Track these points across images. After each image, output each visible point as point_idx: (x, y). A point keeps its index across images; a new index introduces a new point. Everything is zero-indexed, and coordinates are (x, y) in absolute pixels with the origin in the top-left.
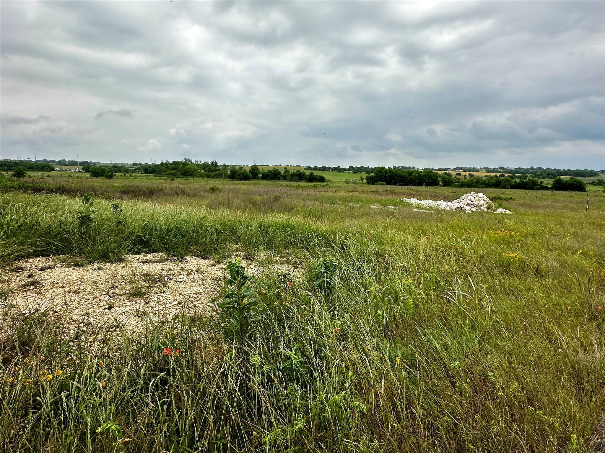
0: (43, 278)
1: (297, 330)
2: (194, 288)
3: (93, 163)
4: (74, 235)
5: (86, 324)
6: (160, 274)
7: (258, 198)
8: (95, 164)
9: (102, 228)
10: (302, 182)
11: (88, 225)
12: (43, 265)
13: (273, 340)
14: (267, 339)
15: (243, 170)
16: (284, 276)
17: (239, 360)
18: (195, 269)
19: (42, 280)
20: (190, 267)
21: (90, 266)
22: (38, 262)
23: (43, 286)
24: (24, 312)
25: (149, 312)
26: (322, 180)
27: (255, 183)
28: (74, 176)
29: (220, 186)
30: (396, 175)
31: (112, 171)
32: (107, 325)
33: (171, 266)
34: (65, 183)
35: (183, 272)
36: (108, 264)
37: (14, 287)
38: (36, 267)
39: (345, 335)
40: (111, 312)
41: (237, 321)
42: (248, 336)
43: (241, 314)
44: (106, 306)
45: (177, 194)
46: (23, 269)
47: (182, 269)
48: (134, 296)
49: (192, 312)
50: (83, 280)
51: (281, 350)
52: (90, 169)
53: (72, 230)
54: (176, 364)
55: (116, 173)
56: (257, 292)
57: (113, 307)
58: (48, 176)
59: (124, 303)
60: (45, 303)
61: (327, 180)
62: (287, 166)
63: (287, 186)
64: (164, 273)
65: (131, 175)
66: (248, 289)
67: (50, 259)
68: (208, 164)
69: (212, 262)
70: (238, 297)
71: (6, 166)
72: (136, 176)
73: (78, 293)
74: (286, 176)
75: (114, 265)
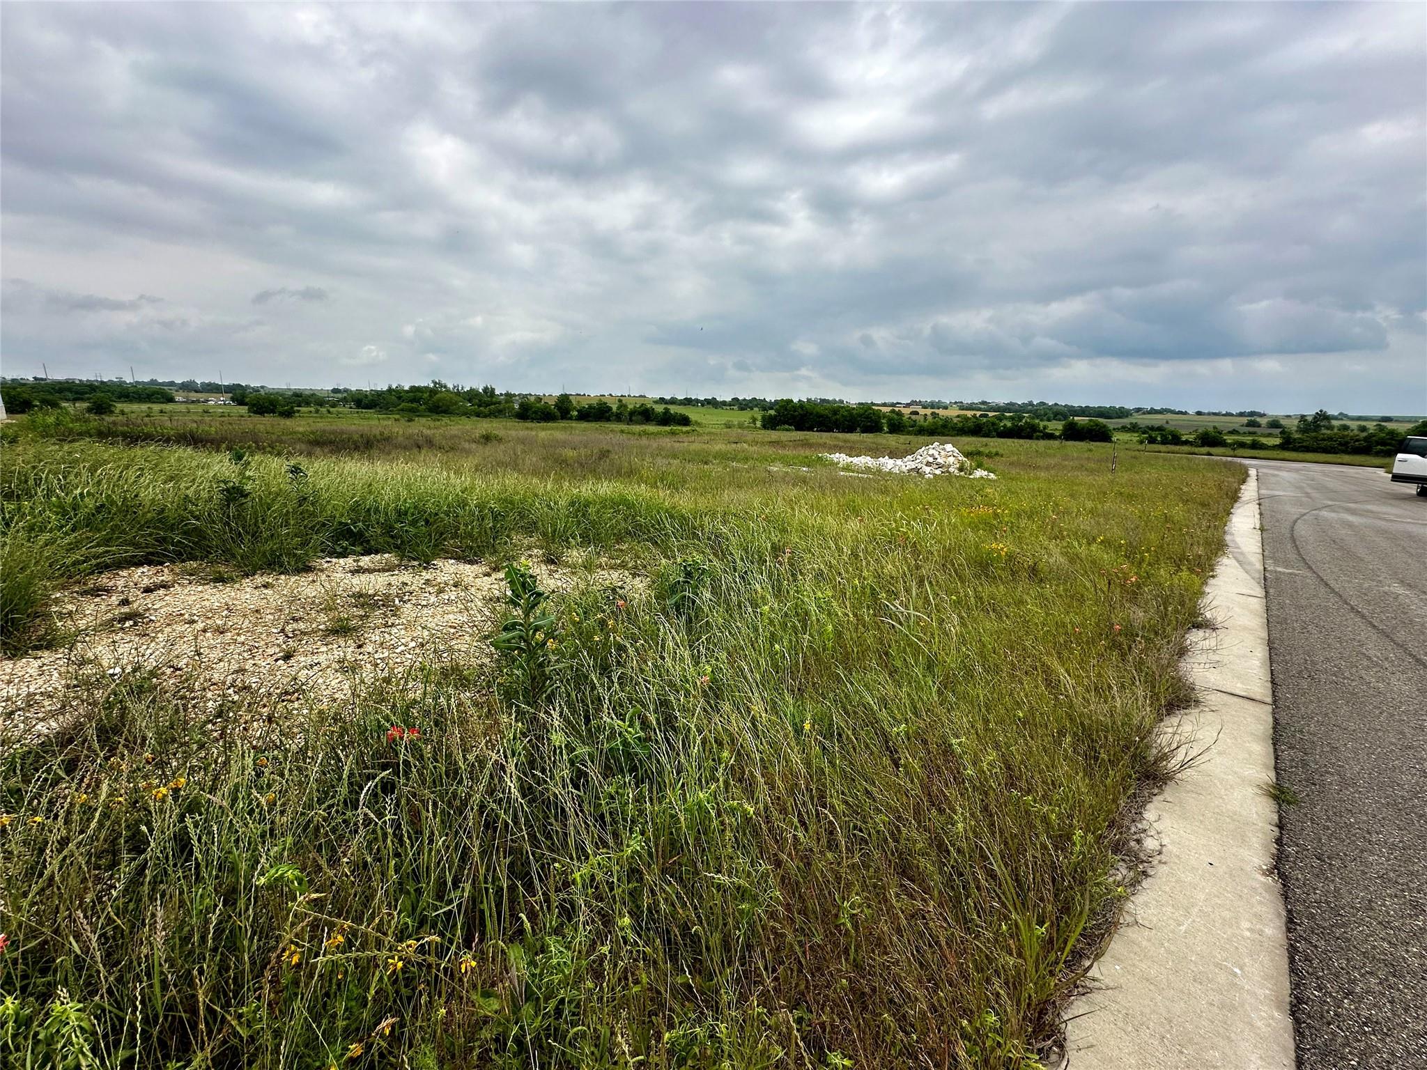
0: (150, 606)
2: (451, 616)
3: (253, 388)
4: (213, 523)
5: (239, 690)
6: (384, 592)
7: (571, 453)
8: (256, 390)
9: (269, 509)
10: (649, 424)
11: (242, 504)
12: (151, 581)
15: (542, 403)
16: (614, 590)
18: (452, 582)
19: (148, 609)
20: (441, 578)
21: (247, 580)
22: (139, 576)
23: (151, 620)
24: (111, 672)
25: (363, 662)
26: (685, 421)
27: (565, 428)
28: (215, 412)
29: (501, 433)
30: (811, 414)
31: (291, 403)
32: (281, 690)
33: (406, 577)
34: (195, 425)
35: (430, 589)
36: (283, 577)
37: (91, 624)
38: (136, 585)
40: (290, 665)
41: (526, 671)
42: (546, 696)
43: (532, 658)
44: (279, 655)
45: (419, 447)
46: (108, 591)
47: (427, 582)
48: (334, 634)
49: (445, 659)
50: (233, 607)
51: (604, 719)
52: (247, 400)
53: (208, 513)
54: (413, 756)
55: (300, 406)
57: (293, 656)
58: (160, 412)
59: (314, 647)
60: (154, 652)
61: (693, 423)
62: (622, 396)
63: (622, 431)
64: (393, 591)
65: (329, 412)
66: (543, 614)
67: (166, 570)
68: (477, 391)
69: (484, 568)
70: (526, 629)
71: (71, 392)
72: (339, 413)
73: (222, 633)
74: (621, 413)
75: (293, 579)
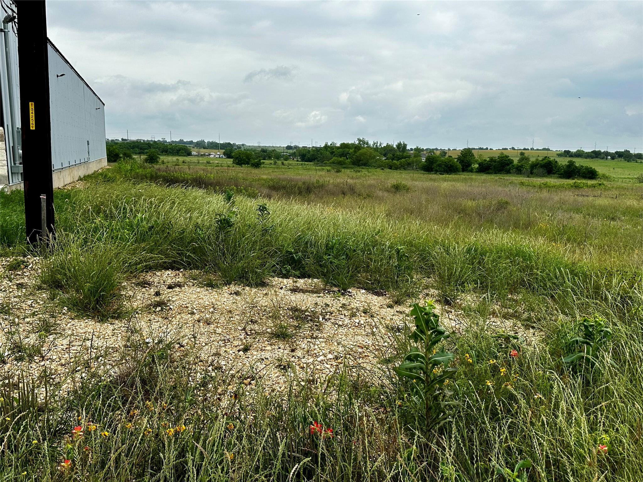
0: (170, 298)
1: (525, 435)
2: (360, 338)
3: (237, 146)
4: (210, 244)
5: (216, 368)
6: (313, 309)
7: (470, 203)
8: (239, 147)
9: (244, 237)
10: (551, 177)
11: (228, 232)
12: (172, 281)
13: (481, 444)
14: (471, 440)
15: (447, 157)
16: (507, 339)
17: (421, 464)
18: (362, 308)
19: (169, 301)
20: (355, 304)
21: (226, 288)
22: (166, 277)
23: (170, 308)
24: (147, 341)
25: (294, 364)
26: (591, 174)
27: (465, 179)
28: (213, 163)
29: (409, 183)
31: (259, 157)
32: (240, 374)
33: (328, 299)
34: (202, 172)
35: (345, 312)
36: (247, 288)
37: (139, 306)
38: (164, 282)
39: (616, 462)
40: (247, 356)
41: (423, 400)
42: (439, 429)
43: (429, 389)
44: (241, 347)
45: (344, 194)
46: (149, 284)
47: (344, 306)
48: (276, 338)
49: (354, 374)
50: (216, 306)
51: (493, 463)
52: (233, 154)
53: (208, 237)
54: (327, 450)
55: (264, 159)
56: (457, 359)
57: (249, 350)
58: (184, 162)
59: (263, 345)
60: (170, 331)
61: (600, 176)
62: (525, 149)
63: (522, 184)
64: (319, 309)
65: (283, 164)
66: (443, 351)
67: (181, 274)
68: (392, 147)
69: (388, 301)
70: (427, 362)
71: (138, 148)
72: (290, 165)
73: (208, 324)
74: (521, 166)
75: (254, 290)
